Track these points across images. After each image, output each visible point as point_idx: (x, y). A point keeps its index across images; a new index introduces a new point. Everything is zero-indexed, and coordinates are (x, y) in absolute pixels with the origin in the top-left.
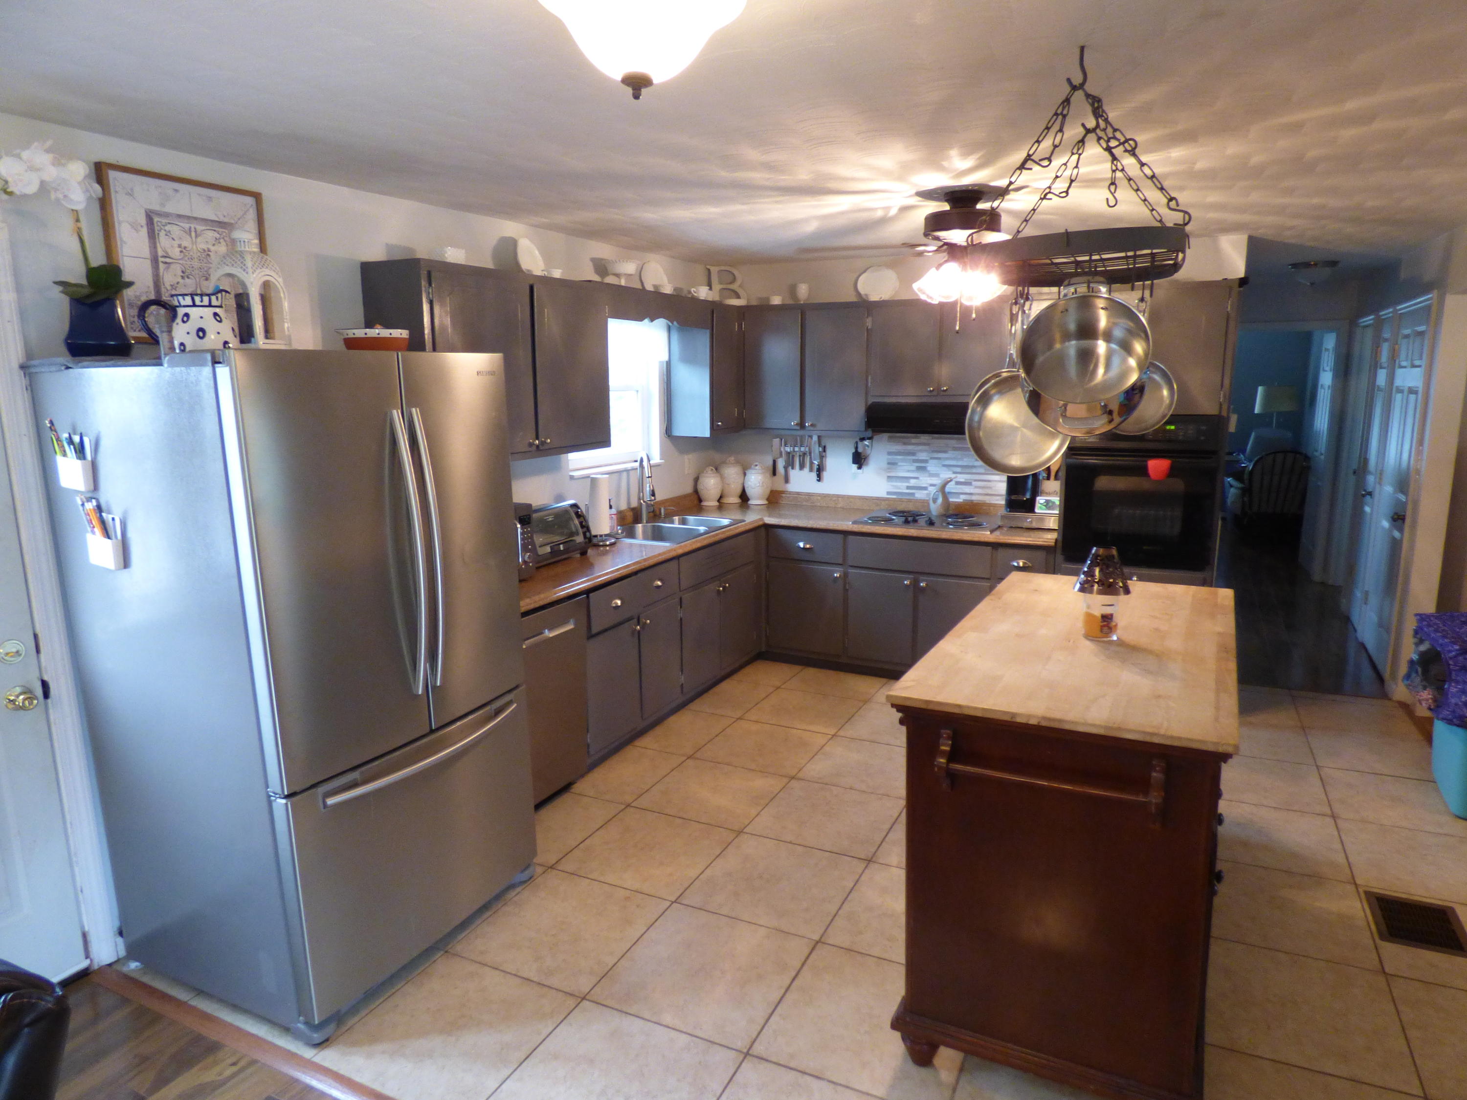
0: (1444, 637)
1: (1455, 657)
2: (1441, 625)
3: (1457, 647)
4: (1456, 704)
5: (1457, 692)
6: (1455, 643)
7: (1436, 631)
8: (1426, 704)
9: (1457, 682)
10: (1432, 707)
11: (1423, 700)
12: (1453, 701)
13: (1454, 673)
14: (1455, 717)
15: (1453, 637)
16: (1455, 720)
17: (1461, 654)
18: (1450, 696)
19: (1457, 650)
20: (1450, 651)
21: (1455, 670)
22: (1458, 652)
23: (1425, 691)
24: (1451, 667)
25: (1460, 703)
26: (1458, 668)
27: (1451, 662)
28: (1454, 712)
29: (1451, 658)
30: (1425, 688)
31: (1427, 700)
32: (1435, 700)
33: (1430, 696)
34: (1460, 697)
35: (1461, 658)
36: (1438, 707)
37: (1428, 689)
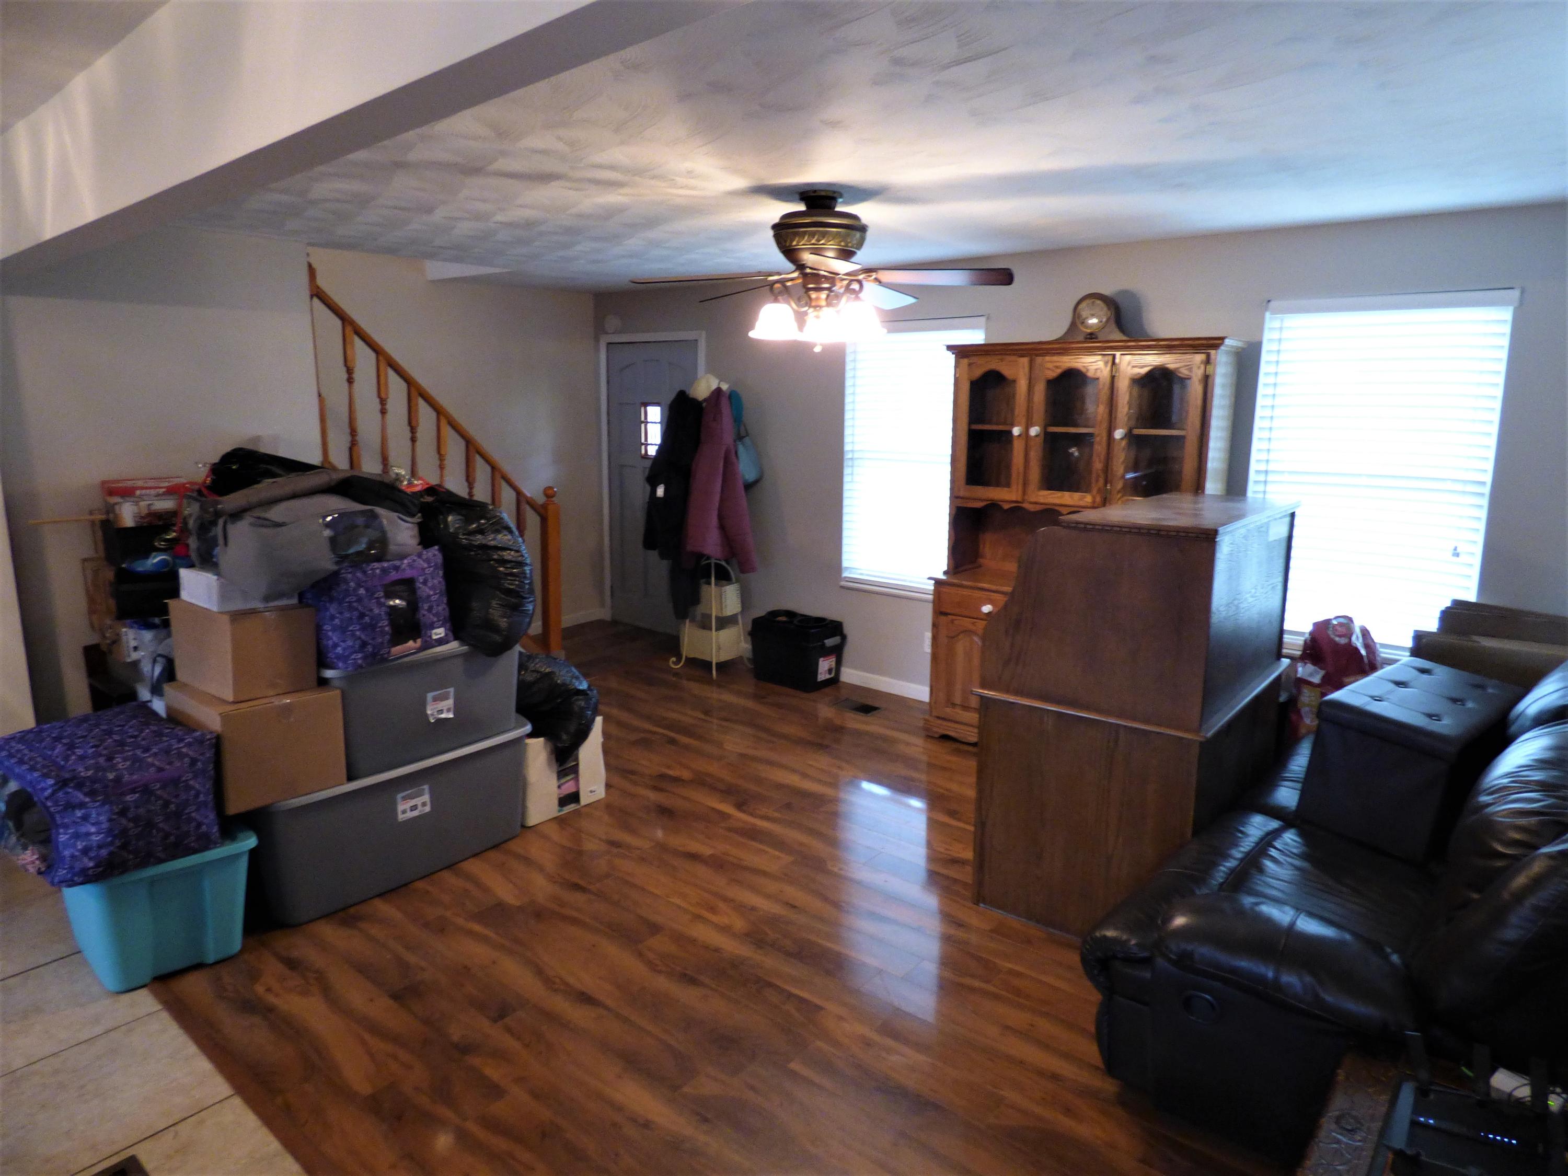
0: (32, 769)
1: (53, 794)
2: (26, 752)
3: (51, 782)
4: (73, 856)
5: (69, 839)
6: (45, 776)
7: (21, 762)
8: (33, 867)
9: (66, 827)
10: (43, 869)
11: (27, 864)
12: (67, 853)
13: (58, 817)
14: (74, 875)
15: (44, 766)
16: (76, 878)
17: (60, 789)
18: (61, 848)
19: (52, 786)
20: (44, 789)
21: (58, 812)
22: (55, 788)
23: (27, 852)
24: (52, 809)
25: (77, 854)
26: (61, 807)
27: (49, 804)
28: (72, 868)
29: (47, 798)
30: (25, 848)
31: (33, 862)
32: (43, 858)
33: (35, 857)
34: (74, 846)
35: (60, 794)
36: (49, 867)
37: (30, 848)
